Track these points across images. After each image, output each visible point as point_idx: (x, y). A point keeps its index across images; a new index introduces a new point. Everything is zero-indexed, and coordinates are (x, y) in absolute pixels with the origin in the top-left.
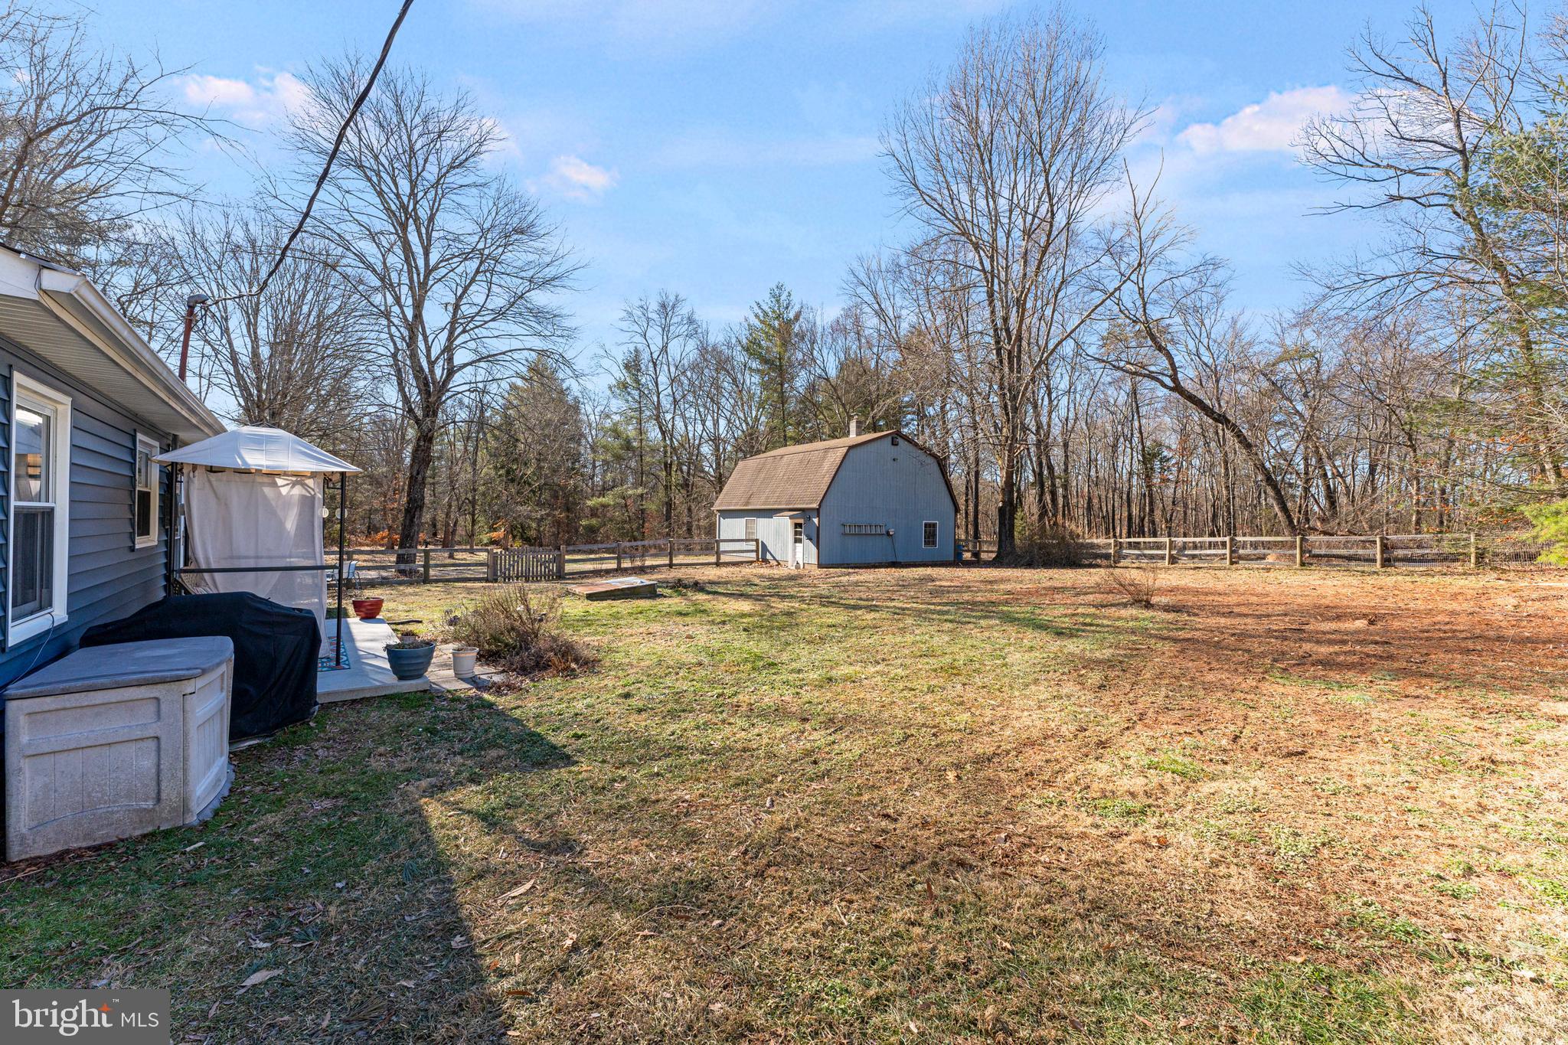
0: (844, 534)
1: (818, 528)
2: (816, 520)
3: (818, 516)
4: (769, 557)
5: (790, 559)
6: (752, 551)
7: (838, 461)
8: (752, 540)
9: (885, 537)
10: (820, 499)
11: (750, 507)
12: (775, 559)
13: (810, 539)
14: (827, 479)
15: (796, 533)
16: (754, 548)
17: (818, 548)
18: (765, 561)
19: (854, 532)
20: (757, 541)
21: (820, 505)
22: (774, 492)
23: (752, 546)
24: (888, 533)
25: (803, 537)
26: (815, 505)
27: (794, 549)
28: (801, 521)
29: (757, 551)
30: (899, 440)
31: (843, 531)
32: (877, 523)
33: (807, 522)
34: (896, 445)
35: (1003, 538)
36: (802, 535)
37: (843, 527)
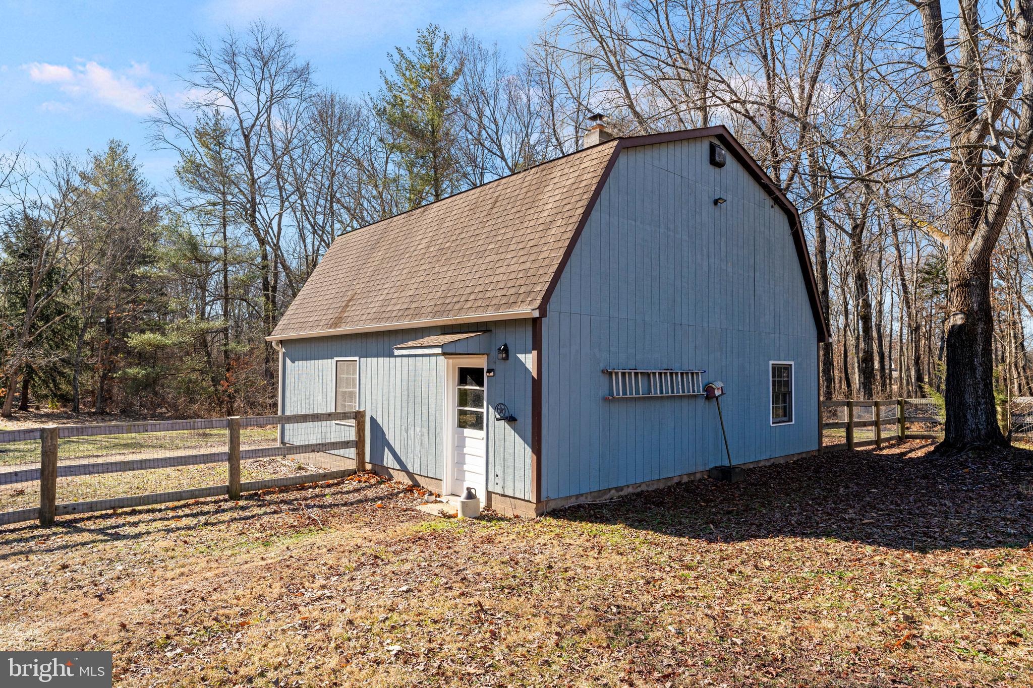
0: (610, 399)
1: (537, 384)
2: (529, 360)
3: (537, 345)
4: (389, 461)
5: (446, 473)
6: (348, 446)
7: (591, 180)
8: (345, 416)
9: (701, 402)
10: (541, 288)
11: (343, 329)
12: (404, 468)
13: (511, 419)
14: (562, 232)
15: (463, 398)
17: (537, 449)
18: (380, 473)
19: (632, 392)
20: (359, 416)
21: (542, 309)
22: (403, 287)
23: (347, 431)
24: (709, 390)
25: (487, 410)
26: (527, 310)
27: (460, 445)
28: (479, 362)
29: (359, 444)
30: (723, 153)
31: (605, 391)
32: (686, 368)
33: (500, 366)
34: (720, 165)
35: (970, 400)
36: (482, 406)
37: (604, 379)
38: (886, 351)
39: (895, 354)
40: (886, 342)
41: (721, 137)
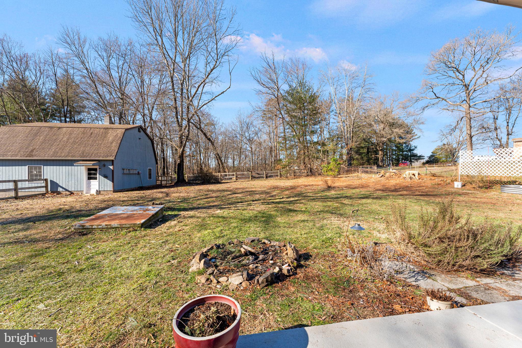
0: (124, 174)
1: (113, 171)
2: (111, 167)
3: (113, 165)
4: (60, 190)
5: (85, 189)
6: (43, 187)
9: (137, 175)
10: (115, 154)
11: (35, 158)
12: (67, 191)
13: (106, 177)
15: (90, 174)
16: (44, 185)
17: (113, 182)
18: (57, 192)
19: (127, 173)
20: (46, 180)
21: (115, 158)
24: (138, 172)
25: (99, 176)
26: (112, 158)
27: (88, 184)
28: (96, 167)
29: (46, 187)
30: (141, 130)
31: (123, 172)
32: (135, 169)
33: (103, 168)
34: (140, 132)
35: (180, 174)
36: (97, 175)
37: (123, 170)
38: (168, 166)
39: (170, 168)
40: (168, 164)
41: (140, 127)
